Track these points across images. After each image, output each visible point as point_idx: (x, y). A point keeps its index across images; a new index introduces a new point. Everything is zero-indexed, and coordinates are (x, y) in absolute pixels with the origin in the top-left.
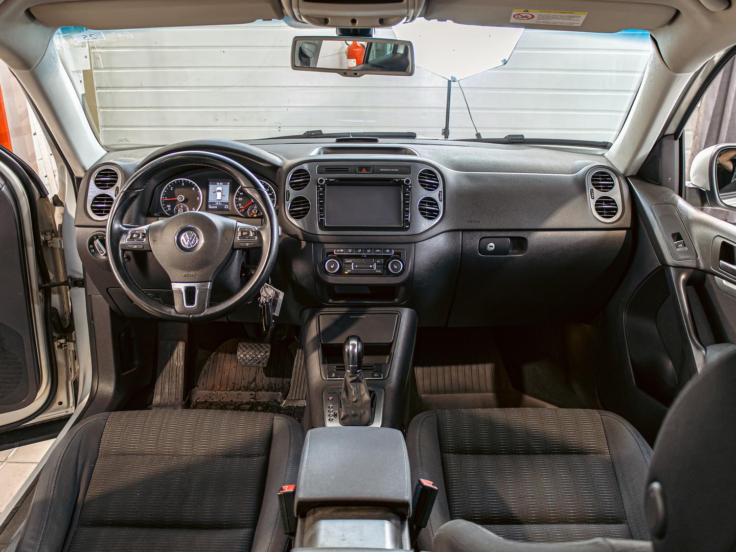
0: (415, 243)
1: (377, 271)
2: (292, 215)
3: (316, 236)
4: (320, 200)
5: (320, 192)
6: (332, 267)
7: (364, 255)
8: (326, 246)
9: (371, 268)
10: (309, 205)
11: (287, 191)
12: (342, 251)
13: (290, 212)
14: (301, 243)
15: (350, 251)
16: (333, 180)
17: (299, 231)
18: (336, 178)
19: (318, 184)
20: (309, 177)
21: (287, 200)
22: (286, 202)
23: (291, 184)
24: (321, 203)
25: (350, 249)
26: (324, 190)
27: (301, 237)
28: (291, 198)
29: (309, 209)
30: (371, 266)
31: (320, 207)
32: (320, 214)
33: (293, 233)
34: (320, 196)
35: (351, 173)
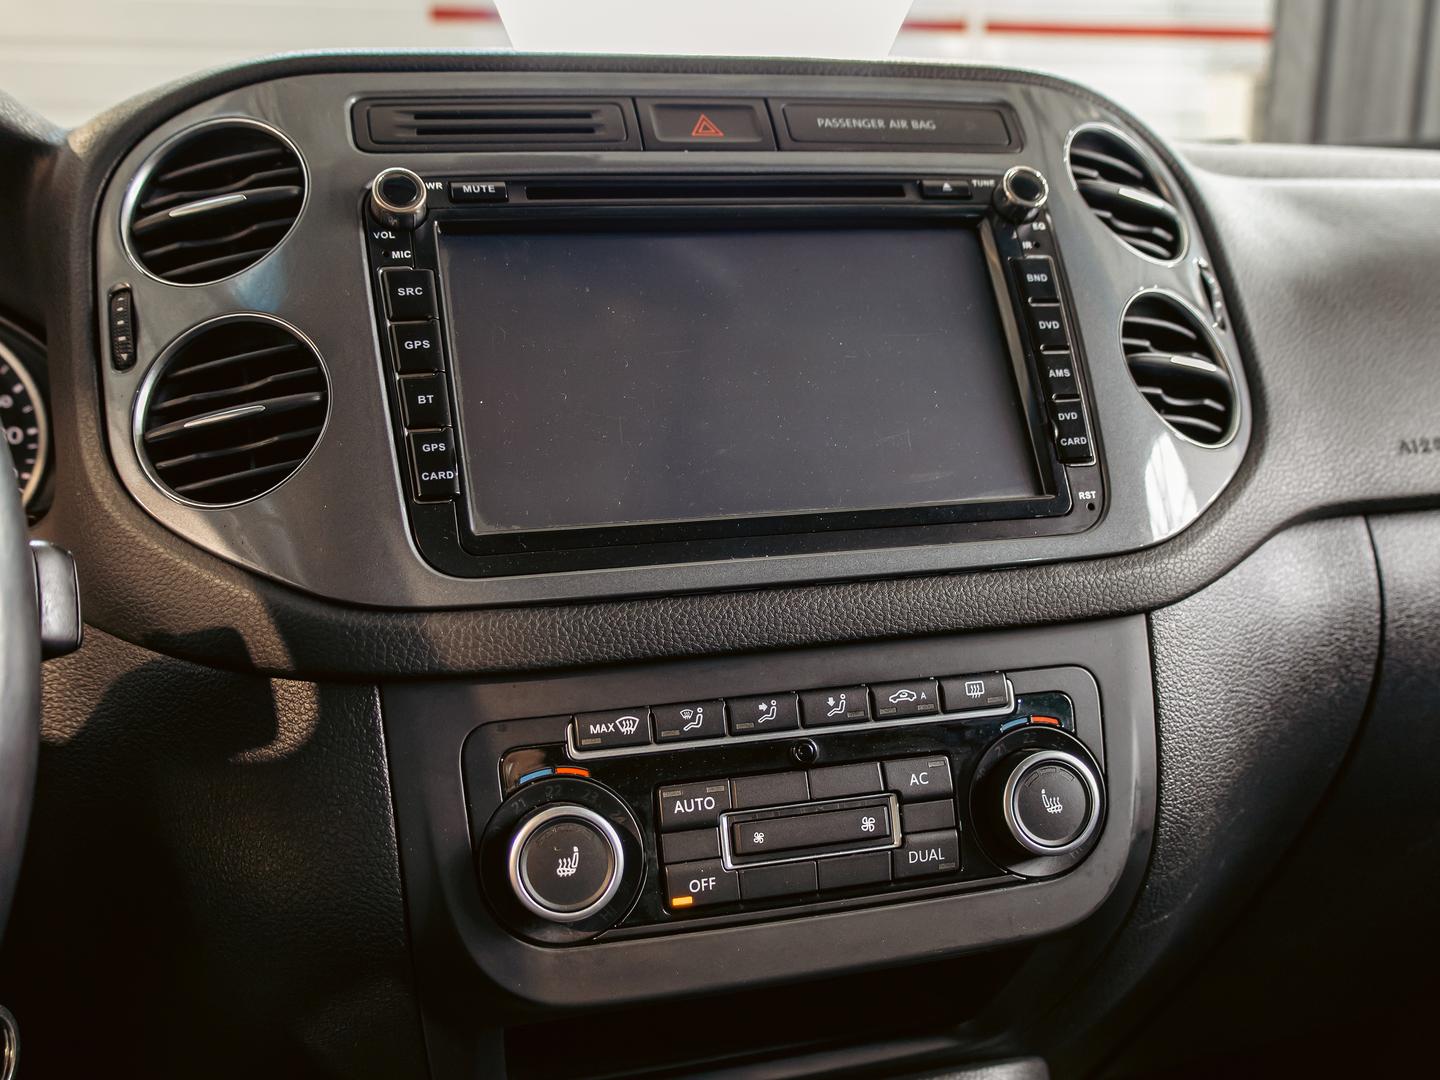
0: (1147, 612)
1: (915, 857)
2: (172, 479)
3: (404, 622)
4: (404, 334)
5: (397, 280)
6: (567, 869)
7: (802, 743)
8: (495, 701)
9: (869, 839)
10: (317, 382)
11: (115, 294)
12: (628, 725)
13: (153, 451)
14: (269, 695)
15: (693, 719)
16: (491, 187)
17: (246, 593)
18: (513, 181)
19: (372, 221)
20: (298, 179)
21: (119, 366)
22: (111, 376)
23: (141, 241)
24: (415, 362)
25: (692, 704)
26: (425, 258)
27: (267, 645)
28: (154, 343)
29: (316, 413)
30: (868, 824)
31: (413, 389)
32: (421, 439)
33: (193, 617)
34: (405, 310)
35: (613, 145)
